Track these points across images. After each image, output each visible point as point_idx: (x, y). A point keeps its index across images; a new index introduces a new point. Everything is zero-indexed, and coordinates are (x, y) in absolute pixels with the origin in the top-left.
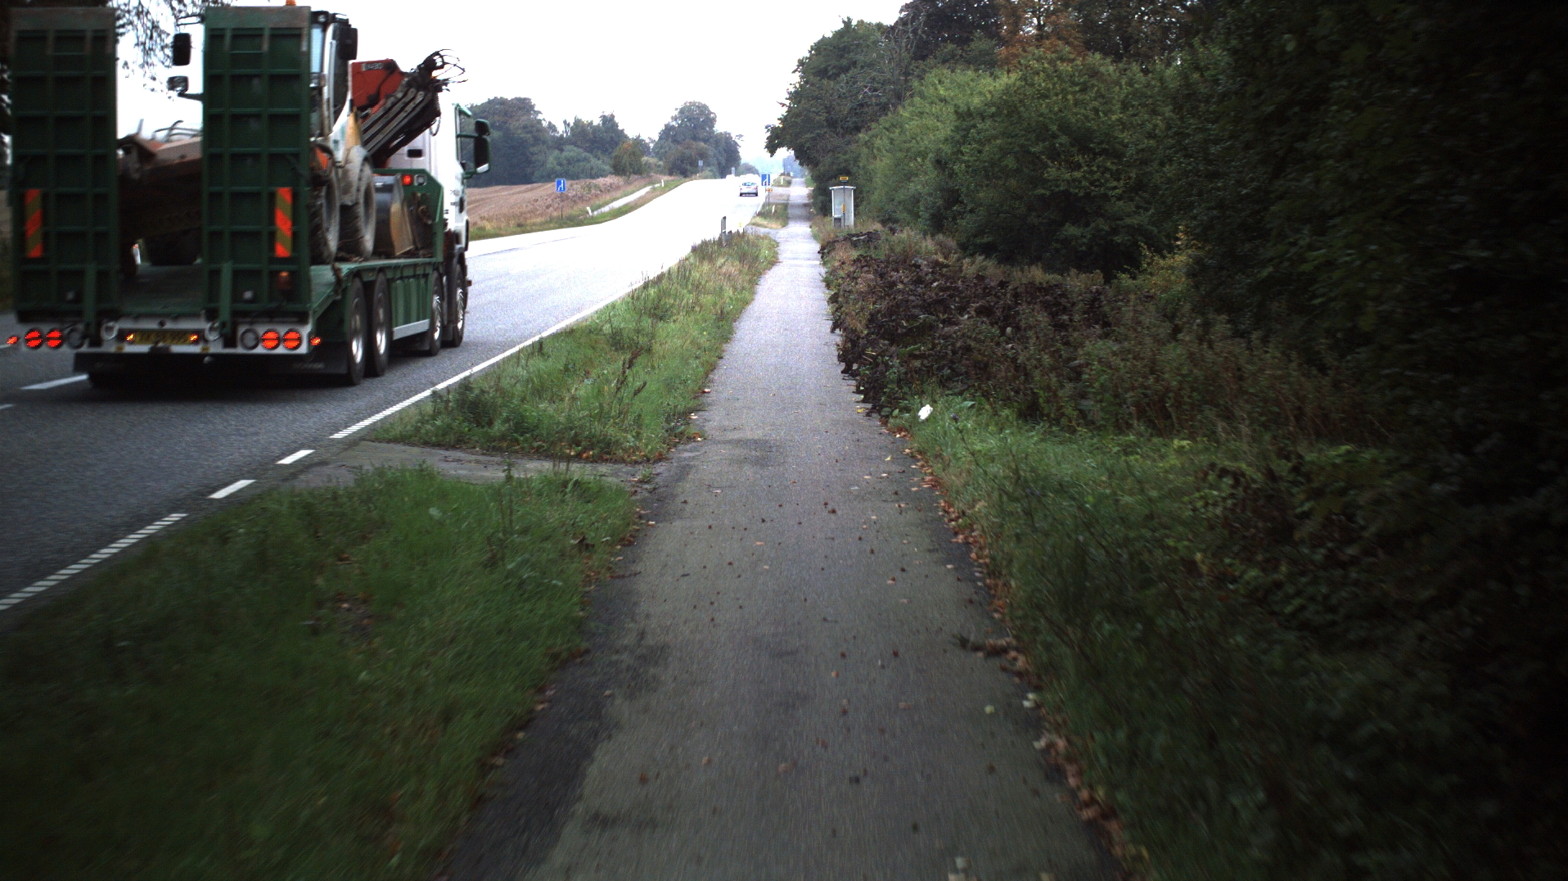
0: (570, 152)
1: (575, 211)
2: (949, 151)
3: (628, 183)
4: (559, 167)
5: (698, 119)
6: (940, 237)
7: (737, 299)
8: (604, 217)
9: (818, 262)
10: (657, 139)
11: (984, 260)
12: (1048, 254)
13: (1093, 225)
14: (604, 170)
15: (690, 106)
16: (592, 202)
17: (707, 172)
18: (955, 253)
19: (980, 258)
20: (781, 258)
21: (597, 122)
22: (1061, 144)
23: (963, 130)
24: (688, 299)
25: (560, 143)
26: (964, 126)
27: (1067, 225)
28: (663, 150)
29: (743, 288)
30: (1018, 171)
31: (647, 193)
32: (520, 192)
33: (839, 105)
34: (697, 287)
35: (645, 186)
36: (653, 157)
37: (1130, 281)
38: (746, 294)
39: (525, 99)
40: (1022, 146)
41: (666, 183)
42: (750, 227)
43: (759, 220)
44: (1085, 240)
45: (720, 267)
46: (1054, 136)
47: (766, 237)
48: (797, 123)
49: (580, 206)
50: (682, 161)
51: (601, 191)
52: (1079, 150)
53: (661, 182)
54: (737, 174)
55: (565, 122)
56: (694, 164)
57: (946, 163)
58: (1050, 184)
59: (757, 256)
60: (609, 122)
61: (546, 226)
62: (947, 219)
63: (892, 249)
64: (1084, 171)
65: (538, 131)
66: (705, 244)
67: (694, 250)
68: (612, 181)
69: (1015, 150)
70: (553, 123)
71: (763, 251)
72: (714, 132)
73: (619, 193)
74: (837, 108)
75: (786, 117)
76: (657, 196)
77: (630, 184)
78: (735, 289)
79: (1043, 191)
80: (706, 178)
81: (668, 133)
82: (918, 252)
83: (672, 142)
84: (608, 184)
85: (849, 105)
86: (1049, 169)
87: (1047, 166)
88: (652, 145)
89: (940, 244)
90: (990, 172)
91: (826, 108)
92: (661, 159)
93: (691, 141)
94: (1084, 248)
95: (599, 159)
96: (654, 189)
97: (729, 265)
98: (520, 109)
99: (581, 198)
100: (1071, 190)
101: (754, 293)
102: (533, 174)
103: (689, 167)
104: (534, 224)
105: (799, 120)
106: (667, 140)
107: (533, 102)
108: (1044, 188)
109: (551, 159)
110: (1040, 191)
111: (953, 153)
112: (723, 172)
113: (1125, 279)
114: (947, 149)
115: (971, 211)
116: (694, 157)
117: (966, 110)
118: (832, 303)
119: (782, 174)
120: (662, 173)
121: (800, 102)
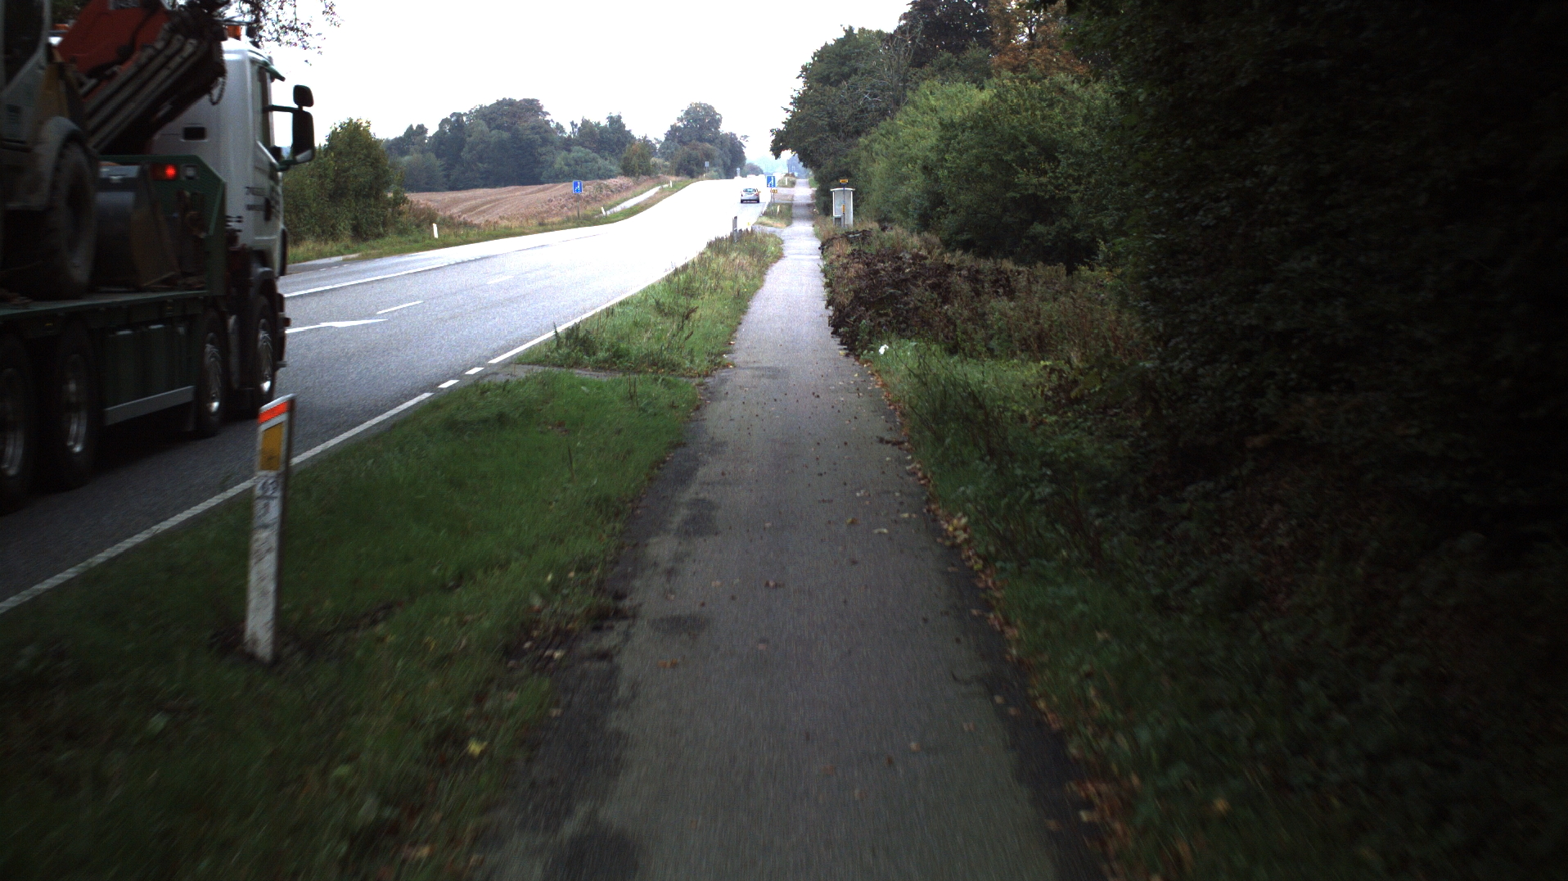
0: (578, 152)
1: (589, 210)
2: (935, 159)
3: (637, 184)
4: (566, 168)
5: (704, 120)
6: (926, 234)
7: (749, 285)
8: (618, 216)
9: (819, 257)
10: (663, 139)
11: (962, 254)
12: (1019, 249)
13: (1057, 223)
14: (611, 171)
15: (696, 108)
16: (604, 202)
17: (713, 173)
18: (938, 248)
19: (959, 253)
20: (786, 253)
21: (604, 122)
22: (1030, 153)
23: (946, 139)
24: (711, 283)
25: (568, 144)
26: (948, 136)
27: (1035, 223)
28: (669, 151)
29: (754, 277)
30: (993, 176)
31: (657, 193)
32: (532, 193)
33: (841, 111)
34: (716, 275)
35: (653, 187)
36: (659, 157)
37: (1089, 272)
38: (756, 281)
39: (533, 100)
40: (996, 155)
41: (674, 182)
42: (757, 226)
43: (765, 219)
44: (1050, 237)
45: (733, 260)
46: (1024, 146)
47: (772, 235)
48: (800, 127)
49: (595, 206)
50: (689, 162)
51: (612, 191)
52: (1046, 158)
53: (668, 183)
54: (744, 175)
55: (572, 123)
56: (700, 164)
57: (932, 169)
58: (1020, 187)
59: (765, 251)
60: (616, 122)
61: (565, 225)
62: (932, 219)
63: (882, 245)
64: (1050, 177)
65: (546, 131)
66: (719, 241)
67: (710, 245)
68: (621, 182)
69: (990, 158)
70: (561, 123)
71: (769, 247)
72: (719, 132)
73: (630, 193)
74: (839, 114)
75: (790, 120)
76: (666, 197)
77: (638, 185)
78: (747, 277)
79: (1014, 195)
80: (712, 178)
81: (674, 133)
82: (905, 247)
83: (678, 143)
84: (618, 184)
85: (851, 112)
86: (1019, 176)
87: (1018, 173)
88: (658, 146)
89: (926, 240)
90: (968, 177)
91: (828, 113)
92: (667, 160)
93: (698, 143)
94: (1049, 244)
95: (606, 159)
96: (663, 190)
97: (739, 258)
98: (528, 110)
99: (595, 199)
100: (1039, 193)
101: (763, 281)
102: (541, 174)
103: (695, 168)
104: (553, 223)
105: (802, 125)
106: (673, 141)
107: (541, 103)
108: (1016, 192)
109: (560, 160)
110: (1010, 194)
111: (938, 160)
112: (729, 173)
113: (1084, 271)
114: (933, 156)
115: (954, 212)
116: (700, 158)
117: (950, 121)
118: (828, 287)
119: (787, 175)
120: (669, 173)
121: (803, 107)
